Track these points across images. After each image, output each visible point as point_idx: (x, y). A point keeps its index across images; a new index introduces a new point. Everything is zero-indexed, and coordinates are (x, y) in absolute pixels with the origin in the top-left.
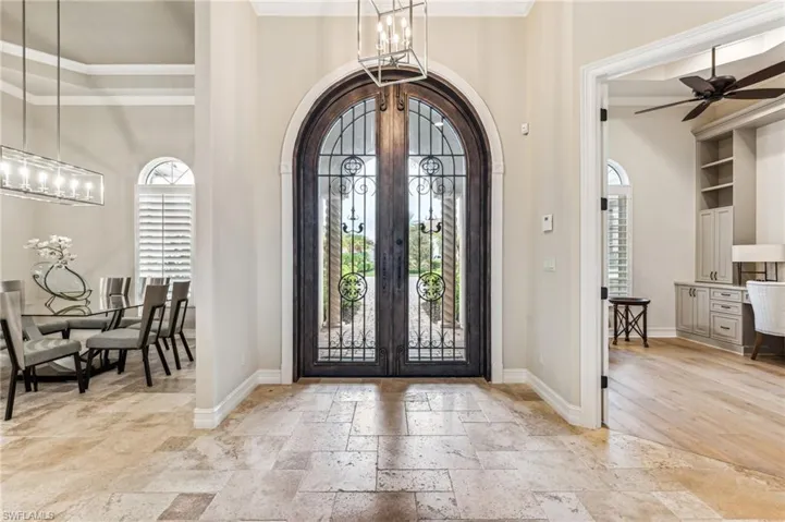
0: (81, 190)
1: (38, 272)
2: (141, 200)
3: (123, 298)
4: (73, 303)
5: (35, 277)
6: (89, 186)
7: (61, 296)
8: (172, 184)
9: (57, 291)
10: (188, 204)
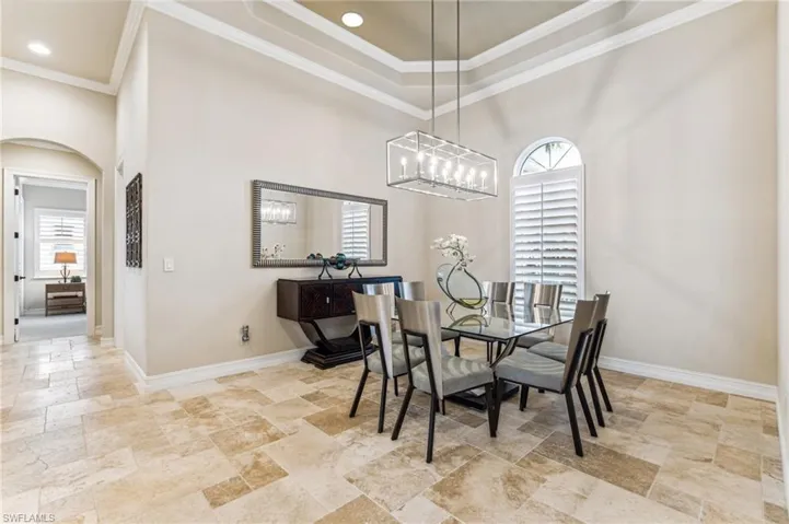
0: (477, 179)
1: (440, 275)
2: (518, 194)
3: (508, 306)
4: (472, 312)
5: (439, 280)
6: (484, 174)
7: (460, 302)
8: (550, 170)
9: (456, 297)
10: (574, 190)
